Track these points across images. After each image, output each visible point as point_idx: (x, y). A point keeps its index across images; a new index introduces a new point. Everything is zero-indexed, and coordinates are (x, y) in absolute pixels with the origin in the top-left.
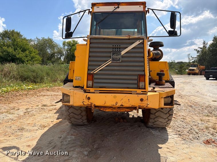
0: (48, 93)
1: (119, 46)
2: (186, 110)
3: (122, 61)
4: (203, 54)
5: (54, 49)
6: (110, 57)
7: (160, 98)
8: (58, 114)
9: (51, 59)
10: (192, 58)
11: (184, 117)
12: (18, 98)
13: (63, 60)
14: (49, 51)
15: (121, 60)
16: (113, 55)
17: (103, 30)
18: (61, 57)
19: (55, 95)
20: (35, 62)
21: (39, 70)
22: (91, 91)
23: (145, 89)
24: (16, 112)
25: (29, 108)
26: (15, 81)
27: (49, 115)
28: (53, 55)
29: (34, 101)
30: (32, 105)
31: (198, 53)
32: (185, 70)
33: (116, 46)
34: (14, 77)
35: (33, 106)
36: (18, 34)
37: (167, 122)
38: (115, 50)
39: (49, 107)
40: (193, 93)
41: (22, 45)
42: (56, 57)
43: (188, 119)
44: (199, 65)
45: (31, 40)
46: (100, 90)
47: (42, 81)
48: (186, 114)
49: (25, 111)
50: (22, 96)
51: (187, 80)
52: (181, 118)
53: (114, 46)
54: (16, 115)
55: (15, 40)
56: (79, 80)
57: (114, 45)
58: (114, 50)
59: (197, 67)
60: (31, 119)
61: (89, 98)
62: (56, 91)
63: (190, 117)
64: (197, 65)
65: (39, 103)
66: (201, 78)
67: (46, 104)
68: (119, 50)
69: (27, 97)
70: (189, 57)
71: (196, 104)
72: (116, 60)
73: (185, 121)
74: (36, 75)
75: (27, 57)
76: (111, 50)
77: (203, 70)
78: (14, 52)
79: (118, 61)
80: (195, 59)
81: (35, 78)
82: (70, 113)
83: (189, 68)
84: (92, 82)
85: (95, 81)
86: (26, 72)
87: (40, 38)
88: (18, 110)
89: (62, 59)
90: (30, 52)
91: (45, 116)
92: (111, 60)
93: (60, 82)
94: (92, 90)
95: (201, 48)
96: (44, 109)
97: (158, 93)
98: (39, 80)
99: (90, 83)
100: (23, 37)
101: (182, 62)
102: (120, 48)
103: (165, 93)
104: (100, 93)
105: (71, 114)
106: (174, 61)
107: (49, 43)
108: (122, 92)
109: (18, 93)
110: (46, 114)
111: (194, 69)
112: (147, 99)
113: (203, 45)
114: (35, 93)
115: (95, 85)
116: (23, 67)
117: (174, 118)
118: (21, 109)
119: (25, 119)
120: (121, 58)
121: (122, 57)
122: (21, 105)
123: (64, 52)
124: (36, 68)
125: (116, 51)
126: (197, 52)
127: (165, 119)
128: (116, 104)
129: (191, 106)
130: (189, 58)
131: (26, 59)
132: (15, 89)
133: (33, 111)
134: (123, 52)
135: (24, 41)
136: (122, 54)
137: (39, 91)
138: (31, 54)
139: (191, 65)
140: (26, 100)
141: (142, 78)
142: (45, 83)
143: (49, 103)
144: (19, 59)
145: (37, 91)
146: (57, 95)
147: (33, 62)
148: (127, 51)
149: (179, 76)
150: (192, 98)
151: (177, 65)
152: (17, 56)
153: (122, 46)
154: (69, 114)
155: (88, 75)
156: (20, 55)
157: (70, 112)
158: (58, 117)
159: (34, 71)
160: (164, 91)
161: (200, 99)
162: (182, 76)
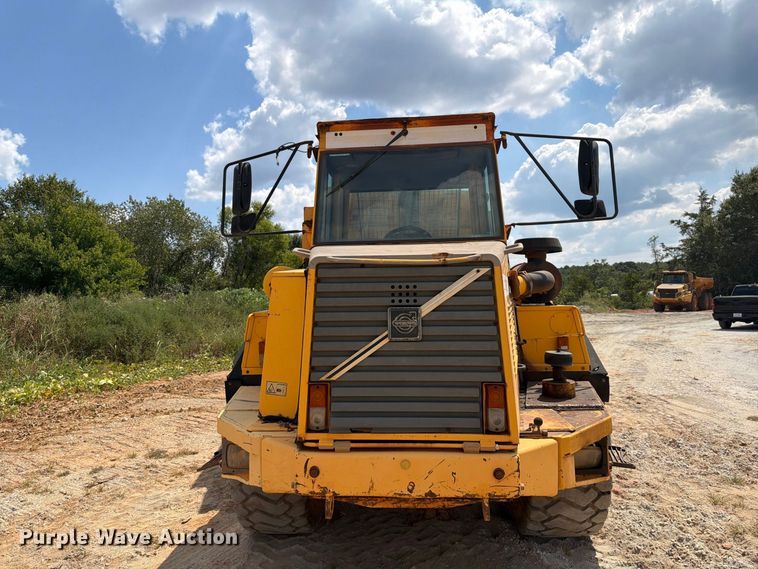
0: (171, 402)
1: (411, 288)
2: (656, 461)
3: (425, 339)
4: (700, 237)
5: (190, 235)
6: (385, 324)
7: (562, 456)
8: (205, 490)
9: (177, 270)
10: (667, 249)
11: (653, 491)
12: (65, 424)
13: (219, 270)
14: (171, 242)
15: (420, 333)
16: (393, 319)
17: (356, 194)
18: (212, 262)
19: (194, 410)
20: (124, 284)
21: (137, 315)
22: (321, 445)
23: (507, 432)
24: (58, 485)
25: (101, 468)
26: (55, 356)
27: (172, 494)
28: (184, 256)
29: (120, 437)
30: (112, 454)
31: (683, 232)
32: (644, 294)
33: (404, 289)
34: (50, 345)
35: (118, 455)
36: (68, 189)
37: (591, 517)
38: (400, 301)
39: (174, 460)
40: (677, 387)
41: (79, 226)
42: (195, 262)
43: (668, 499)
44: (691, 275)
45: (110, 207)
46: (353, 441)
47: (146, 354)
48: (659, 476)
49: (89, 480)
50: (79, 418)
51: (654, 333)
52: (643, 495)
53: (396, 289)
54: (57, 498)
55: (57, 211)
56: (278, 393)
57: (397, 285)
58: (397, 299)
59: (687, 282)
60: (112, 511)
61: (315, 472)
62: (197, 392)
63: (675, 489)
64: (683, 274)
65: (139, 446)
66: (702, 323)
67: (161, 447)
68: (411, 299)
69: (97, 419)
70: (653, 246)
71: (692, 432)
72: (403, 336)
73: (658, 505)
74: (128, 333)
75: (95, 265)
76: (387, 301)
77: (707, 291)
78: (52, 250)
79: (410, 339)
80: (675, 253)
81: (122, 344)
82: (245, 494)
83: (660, 287)
84: (323, 411)
85: (336, 407)
86: (94, 325)
87: (142, 199)
88: (64, 474)
89: (217, 268)
90: (108, 250)
91: (157, 497)
92: (386, 333)
93: (210, 356)
94: (324, 440)
95: (693, 216)
96: (156, 467)
97: (555, 441)
98: (136, 351)
99: (319, 415)
100: (85, 199)
101: (630, 265)
102: (415, 294)
103: (577, 436)
104: (353, 450)
105: (251, 499)
106: (603, 261)
107: (171, 214)
108: (429, 445)
109: (66, 405)
110: (163, 491)
111: (677, 290)
112: (518, 471)
113: (700, 205)
114: (125, 405)
115: (334, 422)
116: (84, 308)
117: (617, 493)
118: (75, 470)
119: (87, 514)
120: (420, 327)
121: (425, 323)
122: (74, 453)
123: (225, 244)
124: (126, 307)
125: (404, 303)
126: (679, 229)
127: (584, 509)
128: (411, 491)
129: (674, 443)
130: (655, 252)
131: (94, 274)
132: (53, 390)
133: (115, 480)
134: (427, 308)
135: (89, 213)
136: (423, 315)
137: (136, 395)
138: (109, 254)
139: (665, 274)
140: (94, 432)
141: (495, 396)
142: (158, 362)
143: (173, 444)
144: (67, 273)
145: (130, 394)
146: (200, 410)
147: (118, 283)
148: (440, 303)
149: (625, 316)
150: (678, 407)
151: (617, 273)
152: (64, 265)
153: (421, 287)
154: (244, 497)
155: (309, 386)
156: (73, 259)
157: (249, 493)
158: (204, 500)
159: (119, 321)
160: (572, 432)
161: (705, 411)
162: (637, 315)
